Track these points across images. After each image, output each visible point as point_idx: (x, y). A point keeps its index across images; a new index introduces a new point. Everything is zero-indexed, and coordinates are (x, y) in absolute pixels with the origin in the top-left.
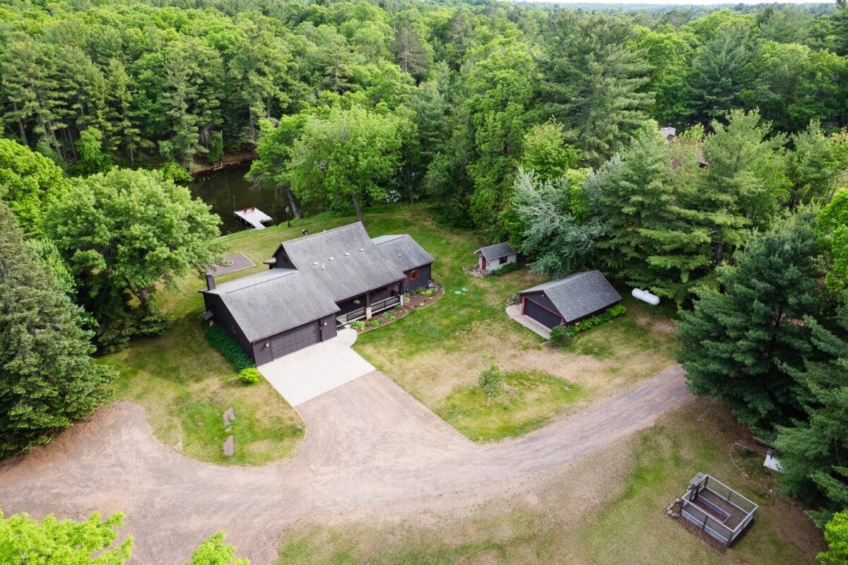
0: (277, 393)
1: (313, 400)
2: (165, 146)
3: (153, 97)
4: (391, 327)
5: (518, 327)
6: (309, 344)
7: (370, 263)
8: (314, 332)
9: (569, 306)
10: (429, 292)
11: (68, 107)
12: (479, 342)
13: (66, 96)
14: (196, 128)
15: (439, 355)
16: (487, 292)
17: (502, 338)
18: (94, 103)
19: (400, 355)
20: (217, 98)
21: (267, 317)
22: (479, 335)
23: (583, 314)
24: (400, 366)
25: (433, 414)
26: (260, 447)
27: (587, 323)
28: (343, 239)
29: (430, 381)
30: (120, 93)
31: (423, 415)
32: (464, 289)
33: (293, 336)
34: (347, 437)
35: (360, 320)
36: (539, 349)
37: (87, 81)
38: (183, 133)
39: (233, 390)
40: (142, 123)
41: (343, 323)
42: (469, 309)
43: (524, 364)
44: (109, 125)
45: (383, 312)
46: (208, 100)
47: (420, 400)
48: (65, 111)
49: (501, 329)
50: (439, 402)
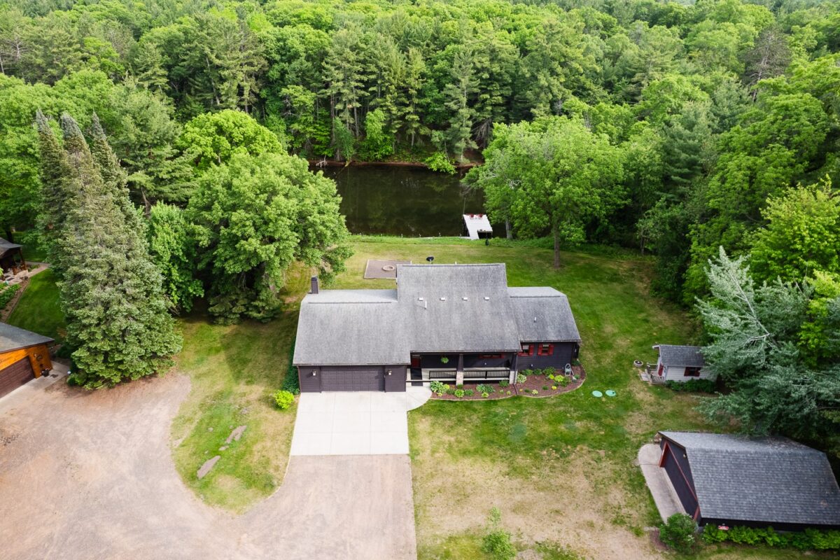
0: (292, 432)
1: (315, 457)
2: (437, 136)
3: (441, 87)
4: (475, 406)
5: (637, 482)
6: (369, 389)
7: (487, 317)
8: (376, 377)
9: (721, 491)
10: (560, 378)
11: (366, 89)
12: (561, 479)
13: (366, 79)
14: (470, 123)
15: (496, 471)
16: (639, 409)
17: (598, 489)
18: (387, 87)
19: (450, 449)
20: (501, 95)
21: (329, 343)
22: (571, 468)
23: (742, 517)
24: (438, 463)
25: (414, 550)
26: (227, 483)
27: (748, 535)
28: (472, 278)
29: (451, 502)
30: (411, 81)
31: (403, 543)
32: (610, 393)
33: (349, 374)
34: (304, 523)
35: (445, 383)
36: (638, 533)
37: (387, 67)
38: (456, 126)
39: (264, 407)
40: (424, 111)
41: (424, 379)
42: (592, 425)
43: (594, 545)
44: (394, 109)
45: (480, 382)
46: (491, 96)
47: (417, 523)
48: (363, 92)
49: (609, 474)
50: (435, 537)
